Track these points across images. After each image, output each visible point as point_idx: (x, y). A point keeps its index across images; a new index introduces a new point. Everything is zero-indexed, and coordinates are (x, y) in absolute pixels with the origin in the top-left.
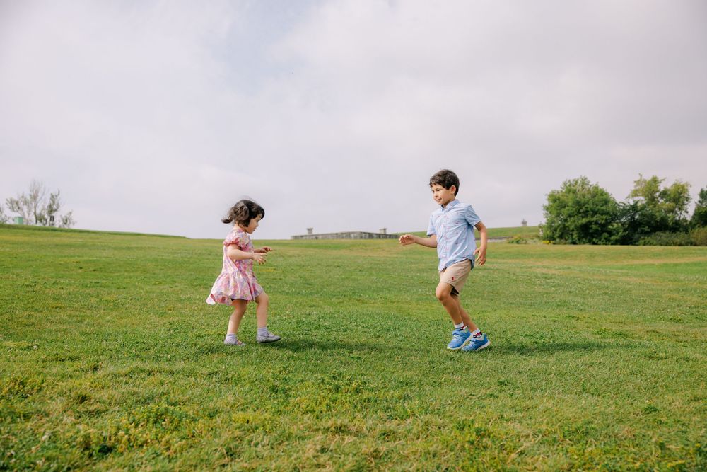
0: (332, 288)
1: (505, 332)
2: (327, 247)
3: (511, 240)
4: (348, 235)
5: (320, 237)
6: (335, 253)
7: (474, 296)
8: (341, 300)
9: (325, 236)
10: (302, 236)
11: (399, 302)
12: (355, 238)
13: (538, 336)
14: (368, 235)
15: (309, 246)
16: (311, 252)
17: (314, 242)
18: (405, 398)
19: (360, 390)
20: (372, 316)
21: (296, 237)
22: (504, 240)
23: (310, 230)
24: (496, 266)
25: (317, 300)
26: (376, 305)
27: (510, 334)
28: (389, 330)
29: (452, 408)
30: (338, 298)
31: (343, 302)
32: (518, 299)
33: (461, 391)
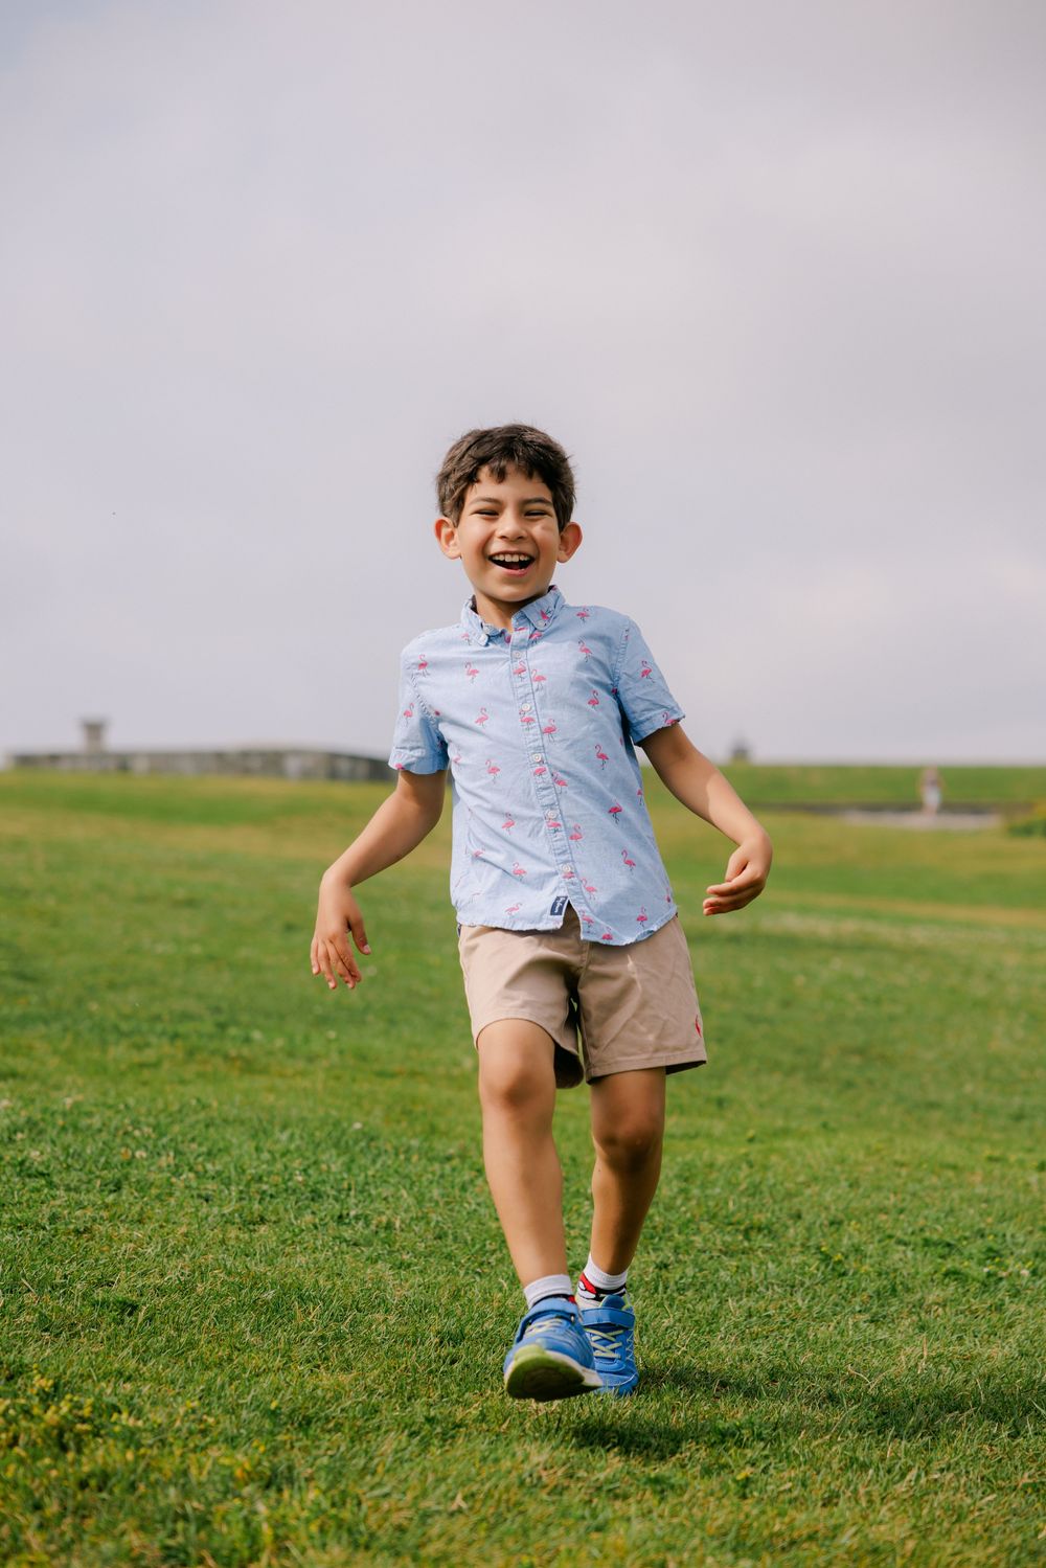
0: (132, 998)
1: (835, 1223)
2: (166, 812)
3: (1021, 819)
4: (271, 761)
5: (141, 765)
6: (198, 840)
7: (775, 1066)
8: (149, 1055)
9: (164, 762)
10: (54, 758)
11: (413, 1074)
12: (307, 775)
13: (976, 1248)
14: (362, 769)
15: (83, 803)
16: (80, 831)
17: (111, 784)
18: (272, 1482)
19: (78, 1437)
20: (259, 1132)
21: (26, 761)
22: (992, 823)
23: (94, 729)
24: (920, 935)
25: (41, 1047)
26: (305, 1083)
27: (852, 1234)
28: (316, 1195)
29: (460, 1528)
30: (139, 1048)
31: (156, 1065)
32: (968, 1088)
33: (527, 1457)
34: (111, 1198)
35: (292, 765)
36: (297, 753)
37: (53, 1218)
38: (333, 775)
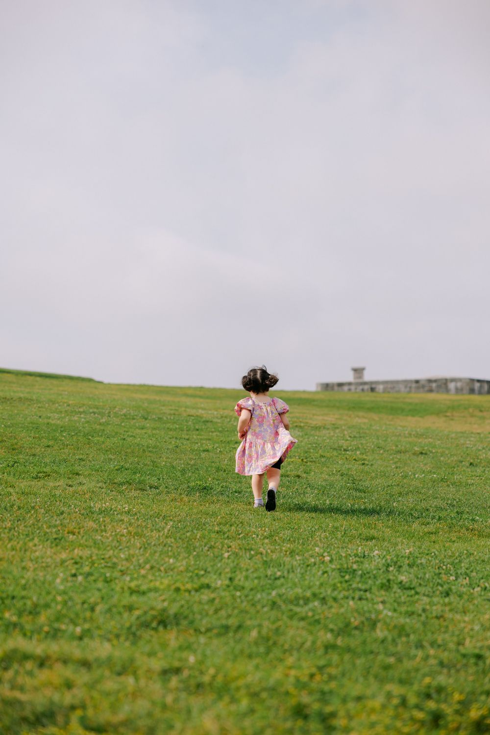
0: (411, 500)
2: (394, 410)
4: (442, 385)
5: (381, 387)
6: (414, 423)
8: (431, 528)
10: (340, 385)
12: (458, 391)
15: (356, 407)
16: (360, 420)
17: (368, 397)
21: (327, 387)
23: (358, 371)
30: (426, 524)
31: (436, 533)
34: (447, 600)
35: (452, 386)
36: (453, 380)
37: (424, 610)
38: (472, 391)
